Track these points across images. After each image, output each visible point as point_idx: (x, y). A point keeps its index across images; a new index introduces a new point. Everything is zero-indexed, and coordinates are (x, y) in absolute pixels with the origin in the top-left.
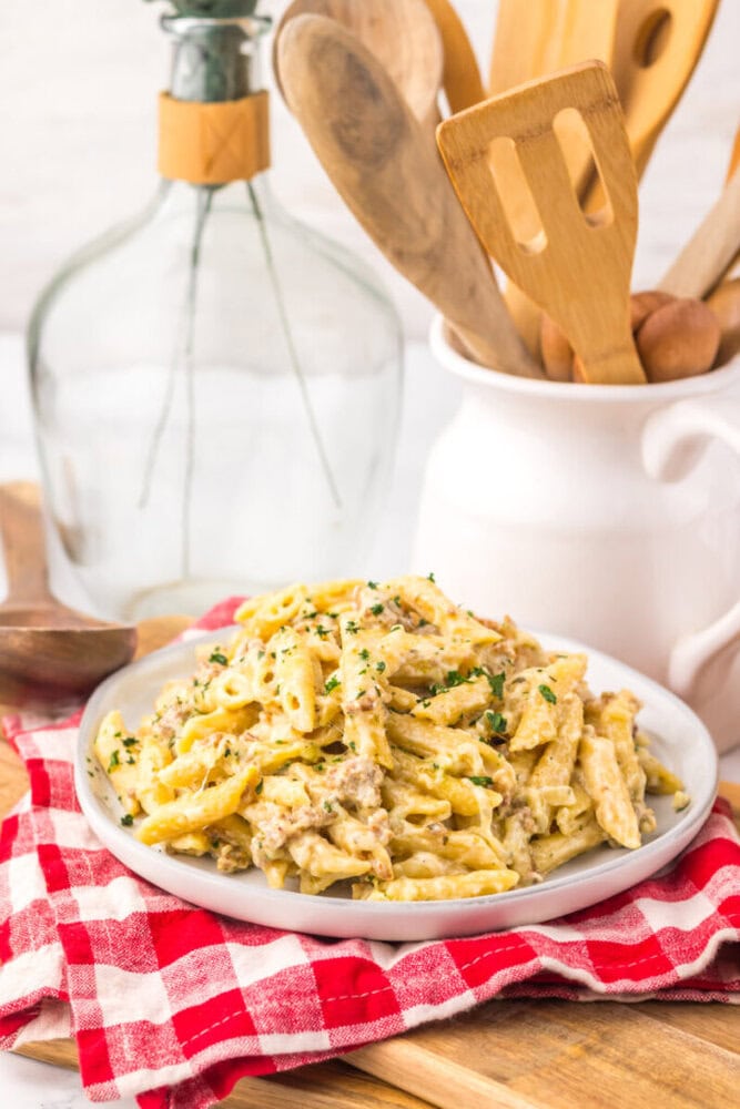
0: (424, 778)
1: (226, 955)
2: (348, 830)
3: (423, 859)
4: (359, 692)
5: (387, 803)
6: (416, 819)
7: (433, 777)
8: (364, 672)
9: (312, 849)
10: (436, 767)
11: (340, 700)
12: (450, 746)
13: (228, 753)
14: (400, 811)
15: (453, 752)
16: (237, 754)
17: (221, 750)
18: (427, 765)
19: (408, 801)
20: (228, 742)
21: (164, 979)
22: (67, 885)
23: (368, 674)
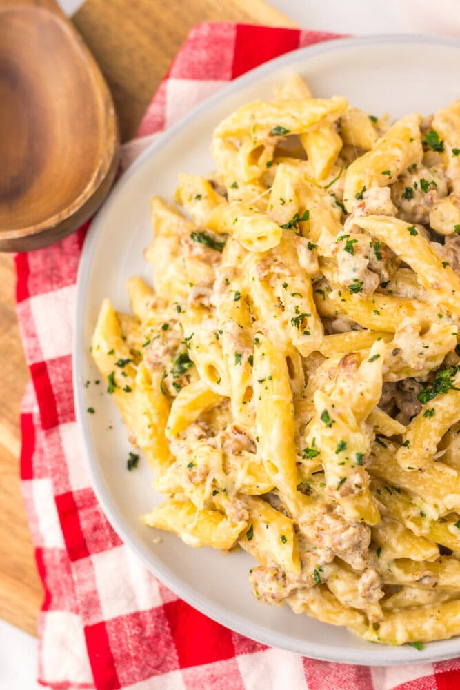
0: (410, 525)
1: (237, 673)
2: (340, 586)
3: (413, 594)
4: (340, 480)
5: (376, 547)
6: (403, 562)
7: (419, 525)
8: (343, 464)
9: (306, 606)
10: (422, 515)
11: (321, 461)
12: (438, 496)
13: (215, 493)
14: (387, 556)
15: (439, 503)
16: (225, 490)
17: (208, 489)
18: (414, 513)
19: (397, 547)
20: (214, 480)
21: (187, 683)
22: (86, 553)
23: (346, 465)
